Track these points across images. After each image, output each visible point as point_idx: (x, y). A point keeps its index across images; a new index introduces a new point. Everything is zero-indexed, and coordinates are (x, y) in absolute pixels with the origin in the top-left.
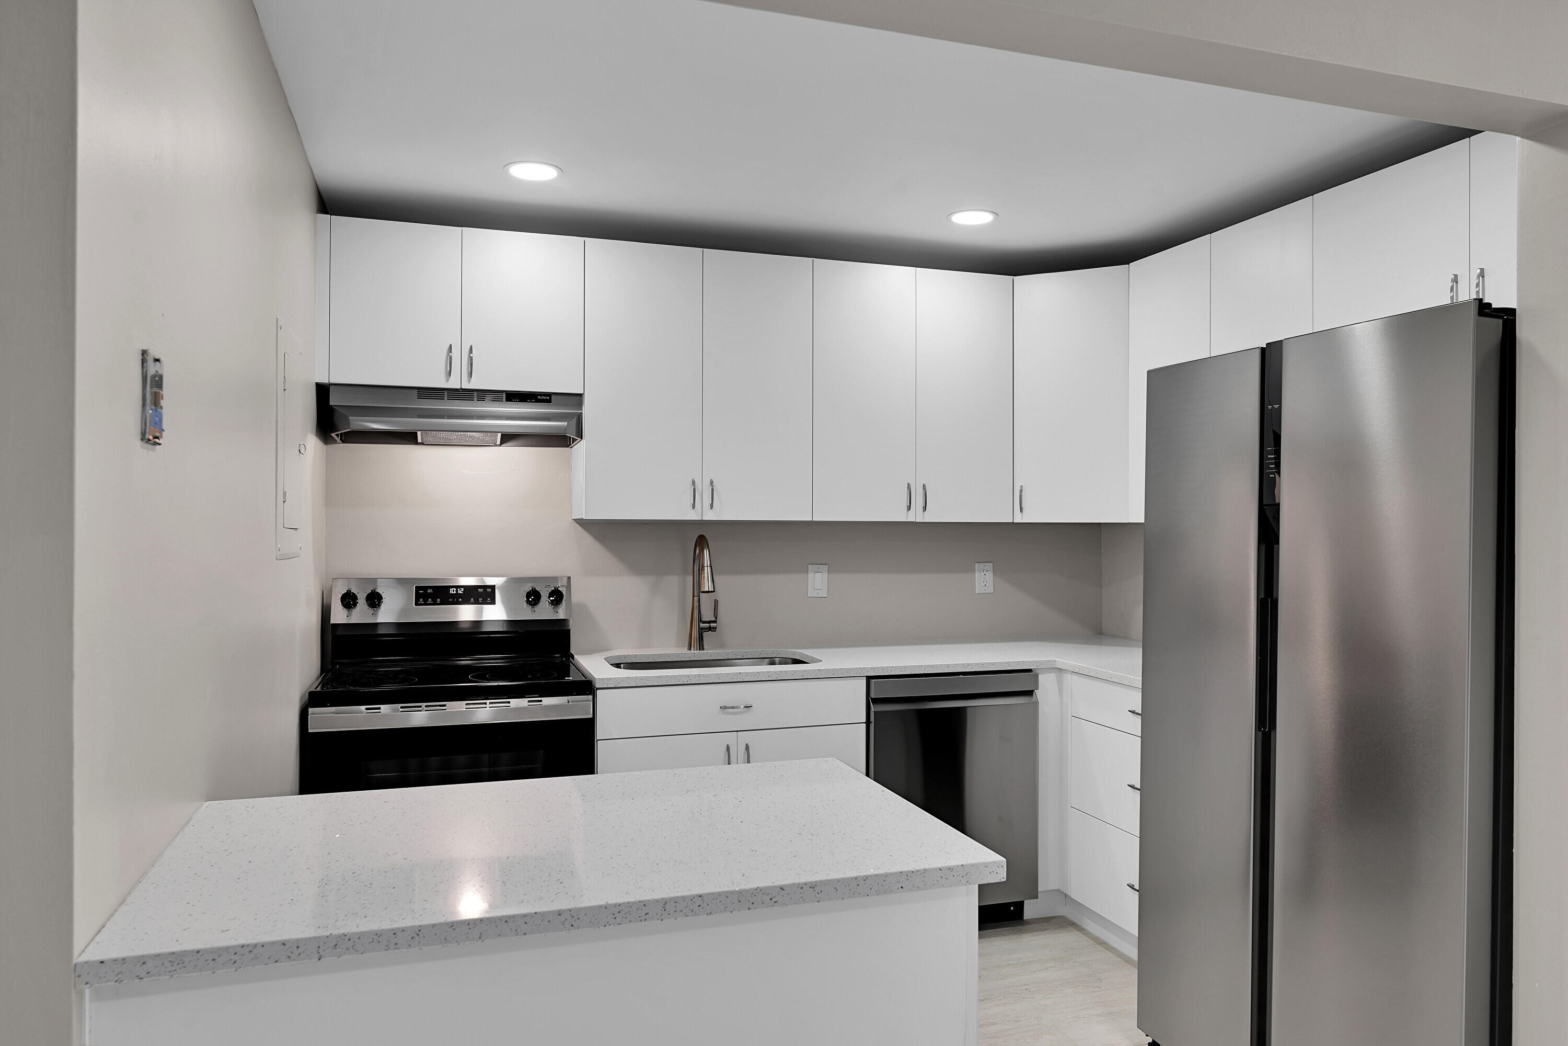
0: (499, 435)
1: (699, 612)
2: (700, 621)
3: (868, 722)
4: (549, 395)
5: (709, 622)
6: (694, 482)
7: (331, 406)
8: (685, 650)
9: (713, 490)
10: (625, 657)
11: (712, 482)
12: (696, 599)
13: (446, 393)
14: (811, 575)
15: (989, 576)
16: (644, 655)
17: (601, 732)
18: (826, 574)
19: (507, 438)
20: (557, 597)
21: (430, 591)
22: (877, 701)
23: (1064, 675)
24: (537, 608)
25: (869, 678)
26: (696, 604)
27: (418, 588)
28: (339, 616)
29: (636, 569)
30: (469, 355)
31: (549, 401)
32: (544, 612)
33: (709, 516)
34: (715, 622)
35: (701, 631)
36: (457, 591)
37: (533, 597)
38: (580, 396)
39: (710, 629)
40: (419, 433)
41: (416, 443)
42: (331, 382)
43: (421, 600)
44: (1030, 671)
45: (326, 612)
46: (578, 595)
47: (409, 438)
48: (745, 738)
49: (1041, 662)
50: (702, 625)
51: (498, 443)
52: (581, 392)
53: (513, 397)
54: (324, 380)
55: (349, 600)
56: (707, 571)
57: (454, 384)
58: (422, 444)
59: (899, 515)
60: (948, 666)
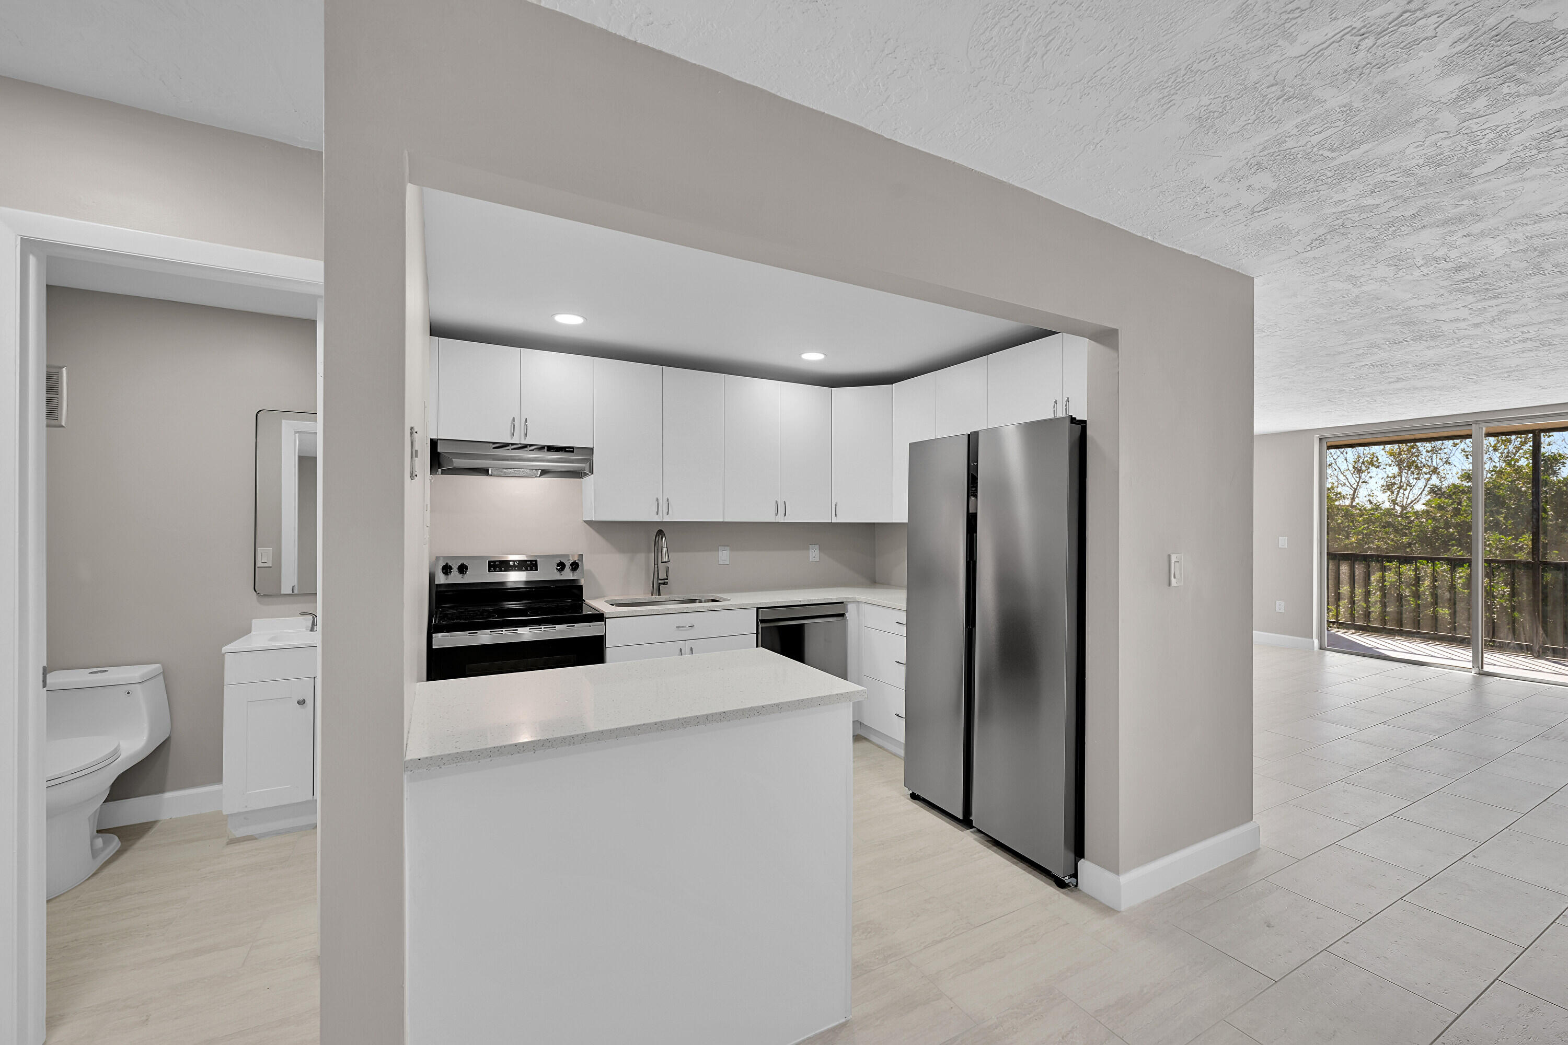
0: (540, 471)
1: (658, 574)
2: (659, 579)
3: (757, 633)
4: (573, 448)
5: (664, 579)
6: (657, 499)
7: (439, 452)
8: (650, 596)
9: (668, 504)
10: (616, 600)
11: (668, 500)
12: (656, 566)
13: (510, 446)
14: (720, 552)
15: (817, 551)
16: (627, 599)
17: (608, 643)
18: (728, 552)
19: (544, 473)
20: (575, 566)
21: (497, 563)
22: (762, 621)
23: (861, 605)
24: (563, 573)
25: (758, 609)
26: (656, 569)
27: (490, 562)
28: (441, 579)
29: (621, 550)
30: (525, 424)
31: (573, 452)
32: (567, 575)
33: (666, 519)
34: (667, 579)
35: (659, 585)
36: (514, 563)
37: (561, 566)
38: (592, 449)
39: (664, 583)
40: (490, 470)
41: (488, 475)
42: (439, 438)
43: (492, 569)
44: (843, 603)
45: (432, 577)
46: (586, 565)
47: (485, 472)
48: (690, 644)
49: (849, 598)
50: (660, 581)
51: (538, 475)
52: (592, 447)
53: (550, 449)
54: (435, 437)
55: (447, 569)
56: (665, 550)
57: (515, 440)
58: (491, 475)
59: (772, 519)
60: (800, 601)
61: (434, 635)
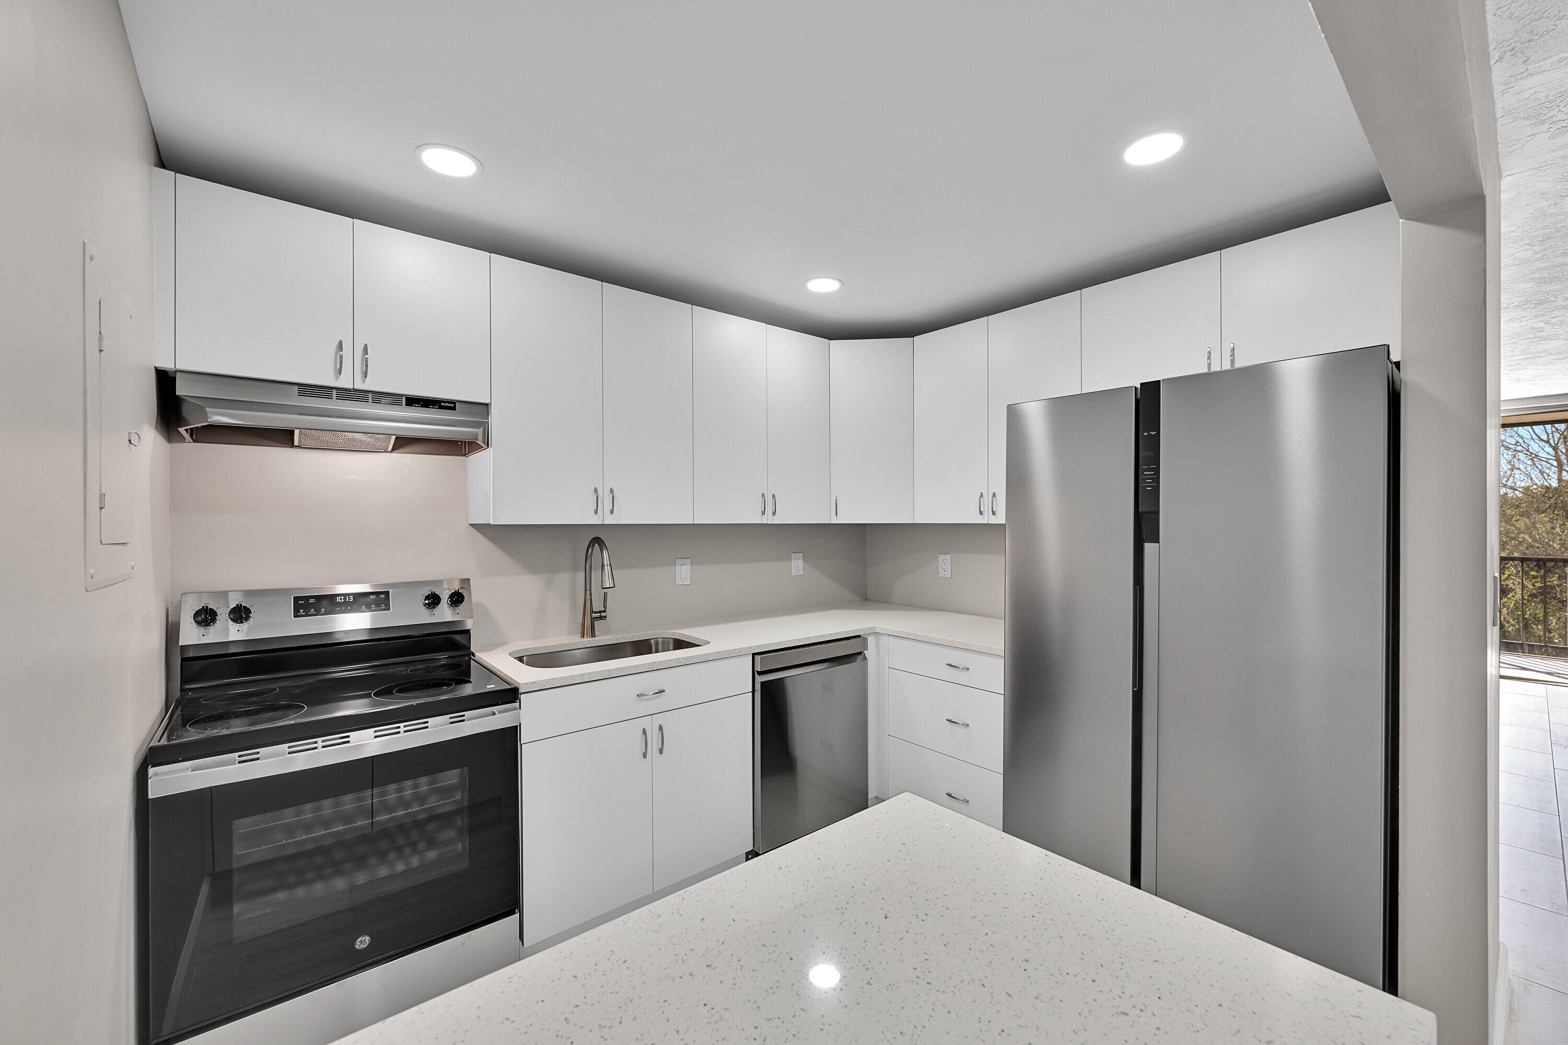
0: (393, 438)
1: (591, 603)
2: (592, 612)
3: (753, 691)
4: (454, 402)
5: (600, 612)
6: (596, 490)
7: (178, 397)
8: (580, 640)
9: (613, 498)
10: (526, 650)
11: (612, 491)
12: (588, 593)
13: (334, 392)
14: (678, 567)
15: (801, 562)
16: (544, 647)
17: (525, 736)
18: (689, 566)
19: (403, 443)
20: (457, 599)
21: (311, 601)
22: (760, 673)
23: (881, 637)
24: (436, 611)
25: (754, 655)
26: (588, 597)
27: (296, 599)
28: (191, 635)
29: (531, 568)
30: (363, 355)
31: (454, 408)
32: (445, 614)
33: (610, 520)
34: (604, 611)
35: (593, 620)
36: (345, 599)
37: (433, 601)
38: (487, 405)
39: (601, 618)
40: (297, 432)
41: (292, 445)
42: (179, 367)
43: (301, 611)
44: (859, 636)
45: (172, 631)
46: (476, 595)
47: (284, 437)
48: (658, 720)
49: (867, 629)
50: (594, 615)
51: (390, 449)
52: (488, 401)
53: (412, 401)
54: (167, 364)
55: (206, 617)
56: (607, 569)
57: (345, 382)
58: (299, 447)
59: (755, 518)
60: (809, 638)
61: (151, 771)
